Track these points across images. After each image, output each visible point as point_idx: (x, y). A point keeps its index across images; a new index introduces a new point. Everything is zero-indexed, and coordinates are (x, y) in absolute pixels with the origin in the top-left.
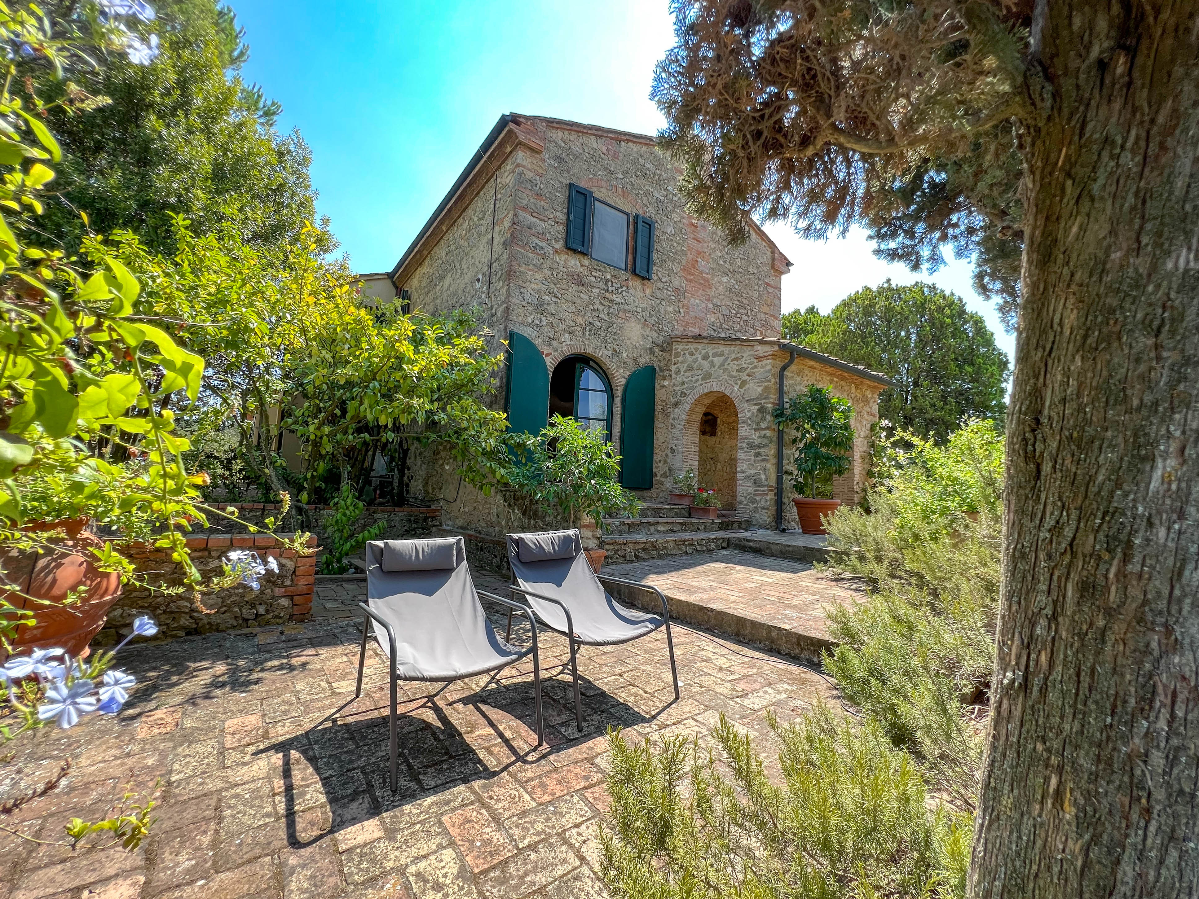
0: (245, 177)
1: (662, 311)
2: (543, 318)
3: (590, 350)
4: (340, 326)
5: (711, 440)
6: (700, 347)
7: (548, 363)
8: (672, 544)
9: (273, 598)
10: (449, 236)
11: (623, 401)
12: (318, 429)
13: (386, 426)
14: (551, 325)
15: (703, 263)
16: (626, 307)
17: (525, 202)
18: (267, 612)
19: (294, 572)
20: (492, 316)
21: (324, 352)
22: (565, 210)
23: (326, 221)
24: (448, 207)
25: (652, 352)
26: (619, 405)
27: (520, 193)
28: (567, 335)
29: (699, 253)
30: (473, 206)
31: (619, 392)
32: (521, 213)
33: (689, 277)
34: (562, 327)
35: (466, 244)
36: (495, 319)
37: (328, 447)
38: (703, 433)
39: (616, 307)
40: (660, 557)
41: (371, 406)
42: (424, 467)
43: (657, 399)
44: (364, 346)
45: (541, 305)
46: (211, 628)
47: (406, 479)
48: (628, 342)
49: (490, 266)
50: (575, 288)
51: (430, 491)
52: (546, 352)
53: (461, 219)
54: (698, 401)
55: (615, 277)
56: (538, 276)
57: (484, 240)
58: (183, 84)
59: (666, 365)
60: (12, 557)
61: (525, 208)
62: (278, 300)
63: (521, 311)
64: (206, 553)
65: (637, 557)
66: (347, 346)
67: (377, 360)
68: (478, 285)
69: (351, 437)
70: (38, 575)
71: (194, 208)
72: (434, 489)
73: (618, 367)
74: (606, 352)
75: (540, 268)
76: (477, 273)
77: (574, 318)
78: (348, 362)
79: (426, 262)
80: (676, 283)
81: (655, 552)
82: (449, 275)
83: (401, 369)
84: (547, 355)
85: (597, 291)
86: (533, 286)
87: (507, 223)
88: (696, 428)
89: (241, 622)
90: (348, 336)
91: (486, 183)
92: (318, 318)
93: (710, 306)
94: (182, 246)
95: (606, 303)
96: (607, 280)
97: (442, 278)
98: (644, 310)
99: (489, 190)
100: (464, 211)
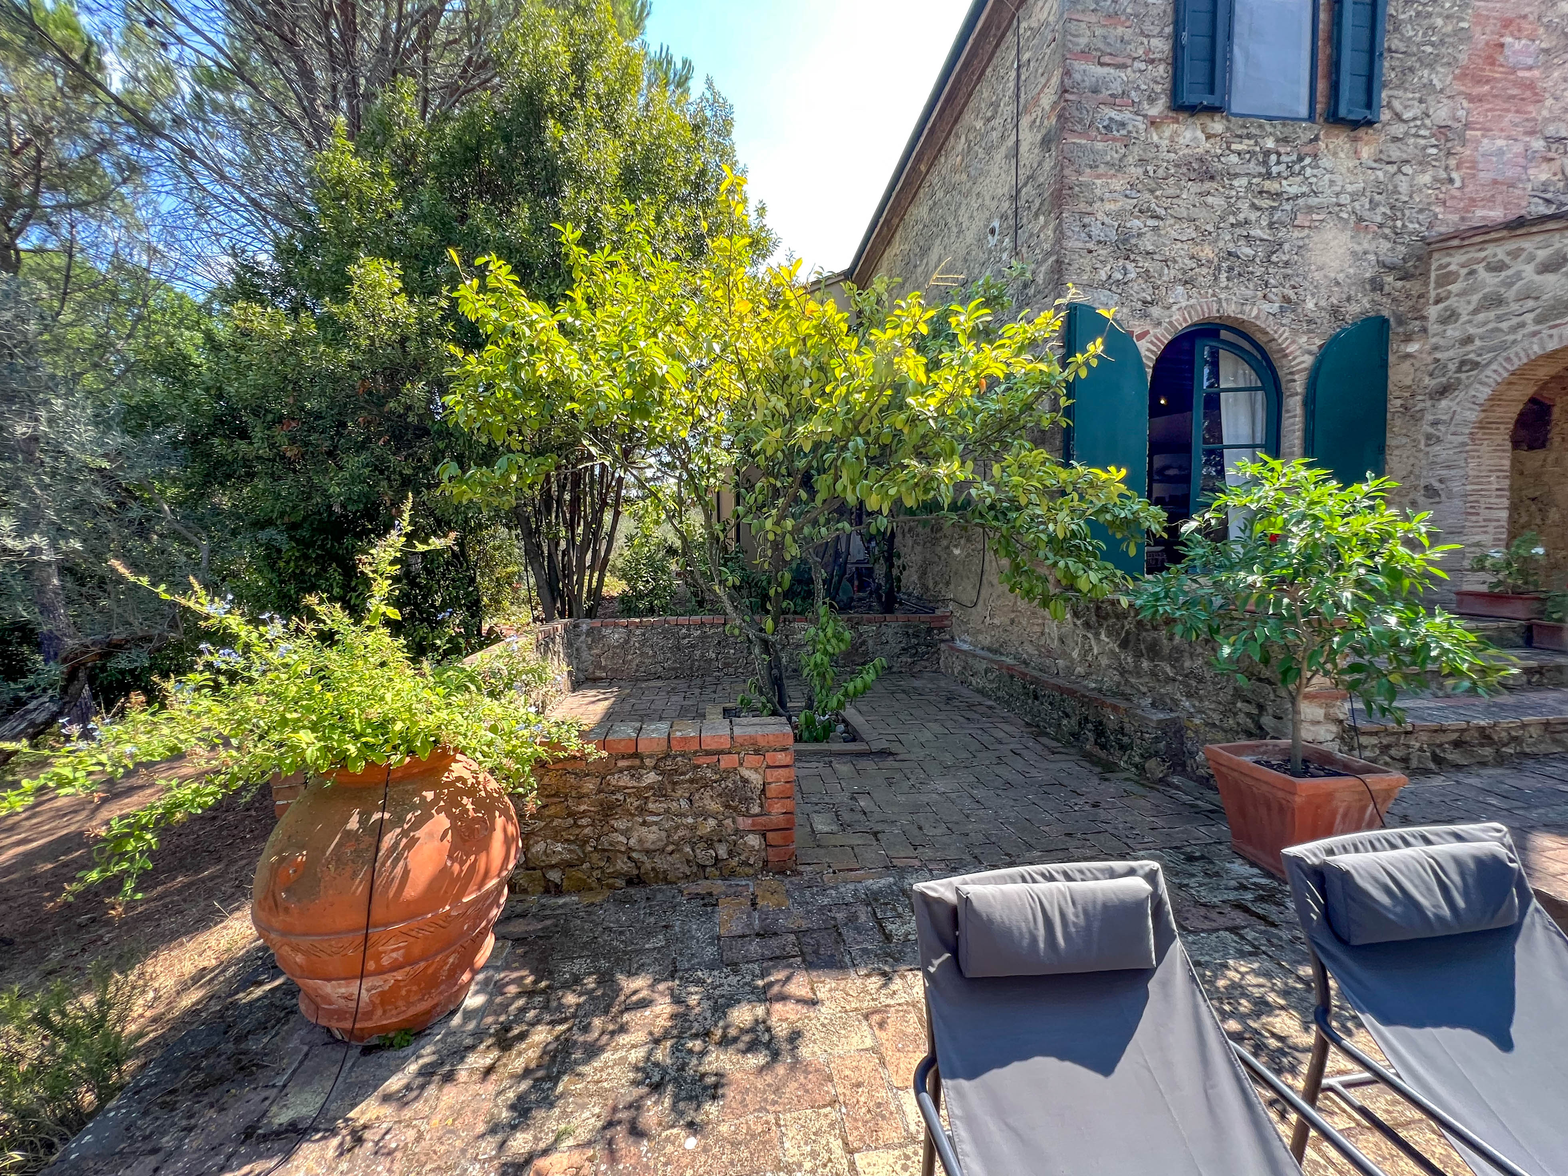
0: (657, 173)
1: (1404, 187)
2: (1130, 266)
3: (1231, 310)
4: (794, 344)
5: (1534, 459)
6: (1527, 244)
7: (1143, 352)
8: (1535, 732)
9: (737, 831)
10: (934, 178)
11: (1309, 402)
12: (777, 523)
13: (880, 512)
14: (1147, 275)
15: (1518, 46)
16: (1313, 201)
17: (1083, 41)
18: (730, 853)
19: (763, 790)
20: (1026, 286)
21: (774, 399)
22: (1168, 30)
23: (761, 211)
24: (929, 125)
25: (1376, 285)
26: (1299, 411)
27: (1072, 26)
28: (1180, 289)
29: (1507, 24)
30: (971, 105)
31: (1299, 385)
32: (1079, 66)
33: (1477, 90)
34: (1169, 274)
35: (964, 177)
36: (1031, 291)
37: (793, 551)
38: (1516, 444)
39: (1288, 207)
40: (1501, 760)
41: (853, 482)
42: (918, 549)
43: (1391, 386)
44: (840, 373)
45: (1125, 241)
46: (656, 876)
47: (895, 572)
48: (1318, 276)
49: (1016, 197)
50: (1195, 187)
51: (931, 586)
52: (1137, 331)
53: (952, 139)
54: (1519, 374)
55: (1285, 140)
56: (1118, 184)
57: (999, 156)
58: (579, 68)
59: (1414, 309)
60: (350, 831)
61: (1085, 54)
62: (699, 325)
63: (1086, 261)
64: (637, 762)
65: (1437, 759)
66: (807, 382)
67: (860, 397)
68: (992, 241)
69: (823, 530)
70: (383, 864)
71: (605, 231)
72: (936, 584)
73: (1294, 332)
74: (1266, 307)
75: (1119, 167)
76: (989, 220)
77: (1195, 250)
78: (812, 410)
79: (897, 237)
80: (1441, 113)
81: (1488, 751)
82: (938, 241)
83: (902, 407)
84: (1142, 336)
85: (1244, 181)
86: (1110, 207)
87: (1047, 100)
88: (1502, 436)
89: (695, 869)
90: (808, 363)
91: (998, 45)
92: (760, 342)
93: (1538, 144)
94: (577, 274)
95: (1265, 203)
96: (1267, 153)
97: (925, 251)
98: (1355, 197)
99: (1007, 56)
100: (956, 121)
